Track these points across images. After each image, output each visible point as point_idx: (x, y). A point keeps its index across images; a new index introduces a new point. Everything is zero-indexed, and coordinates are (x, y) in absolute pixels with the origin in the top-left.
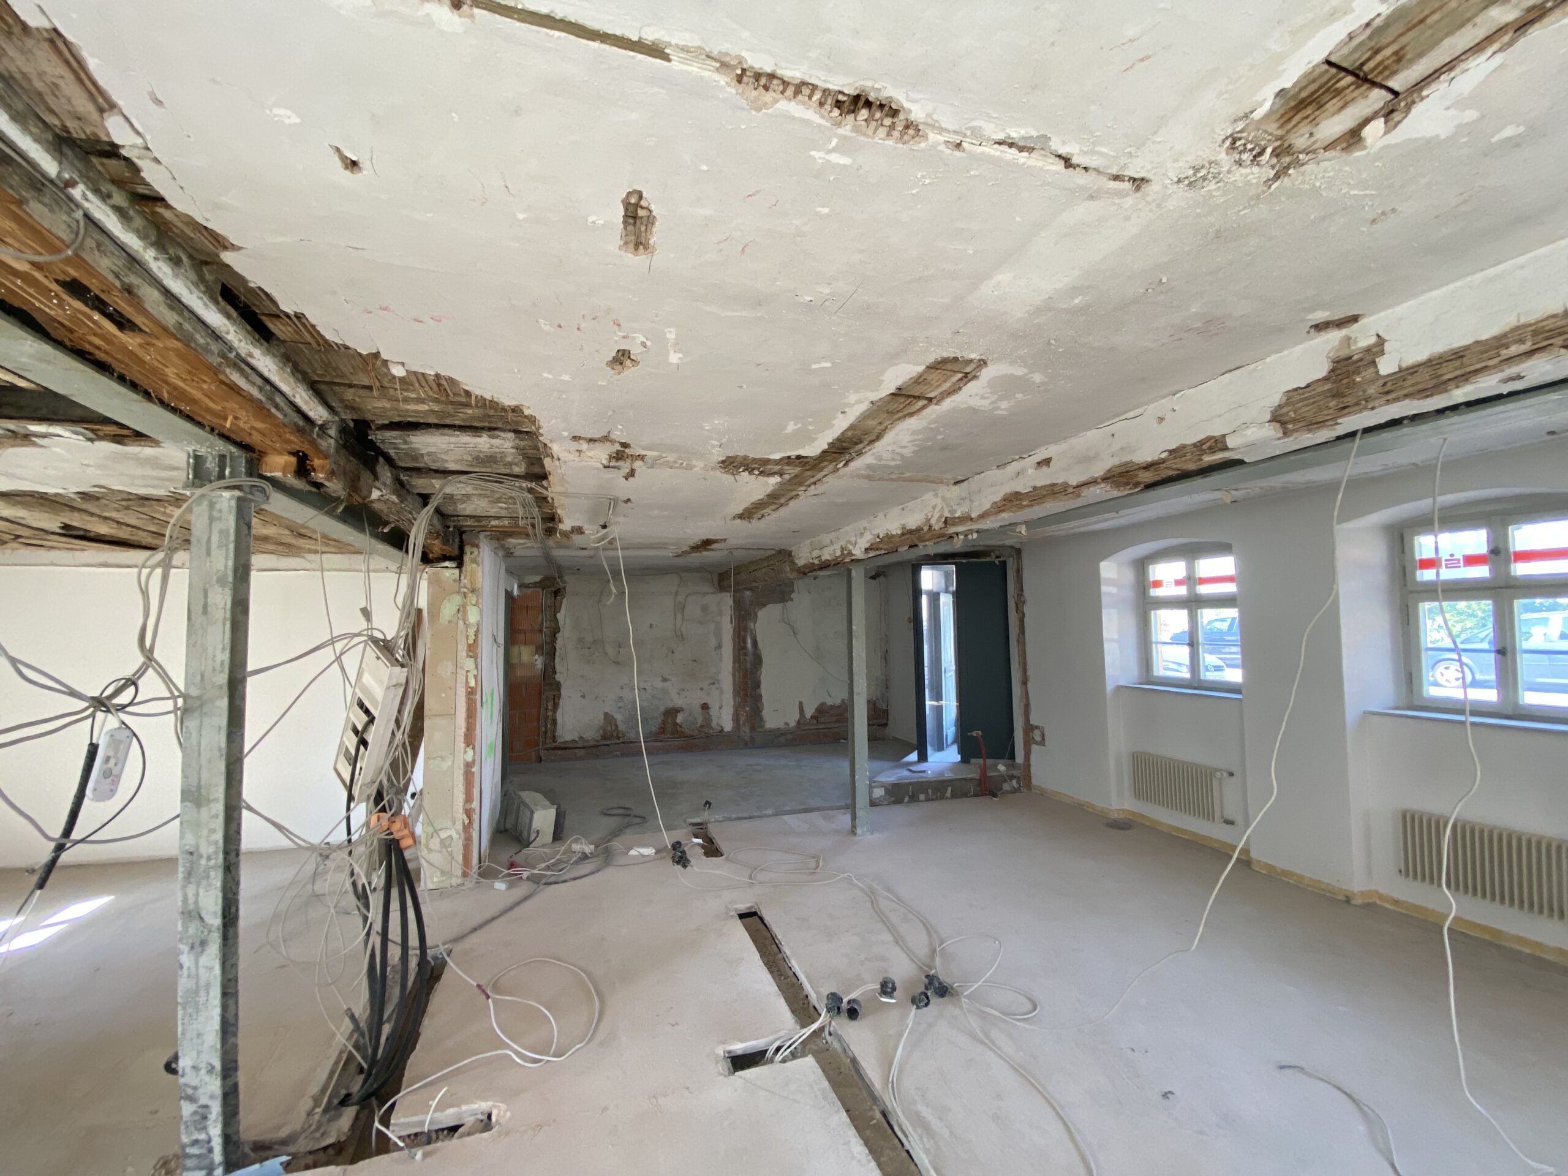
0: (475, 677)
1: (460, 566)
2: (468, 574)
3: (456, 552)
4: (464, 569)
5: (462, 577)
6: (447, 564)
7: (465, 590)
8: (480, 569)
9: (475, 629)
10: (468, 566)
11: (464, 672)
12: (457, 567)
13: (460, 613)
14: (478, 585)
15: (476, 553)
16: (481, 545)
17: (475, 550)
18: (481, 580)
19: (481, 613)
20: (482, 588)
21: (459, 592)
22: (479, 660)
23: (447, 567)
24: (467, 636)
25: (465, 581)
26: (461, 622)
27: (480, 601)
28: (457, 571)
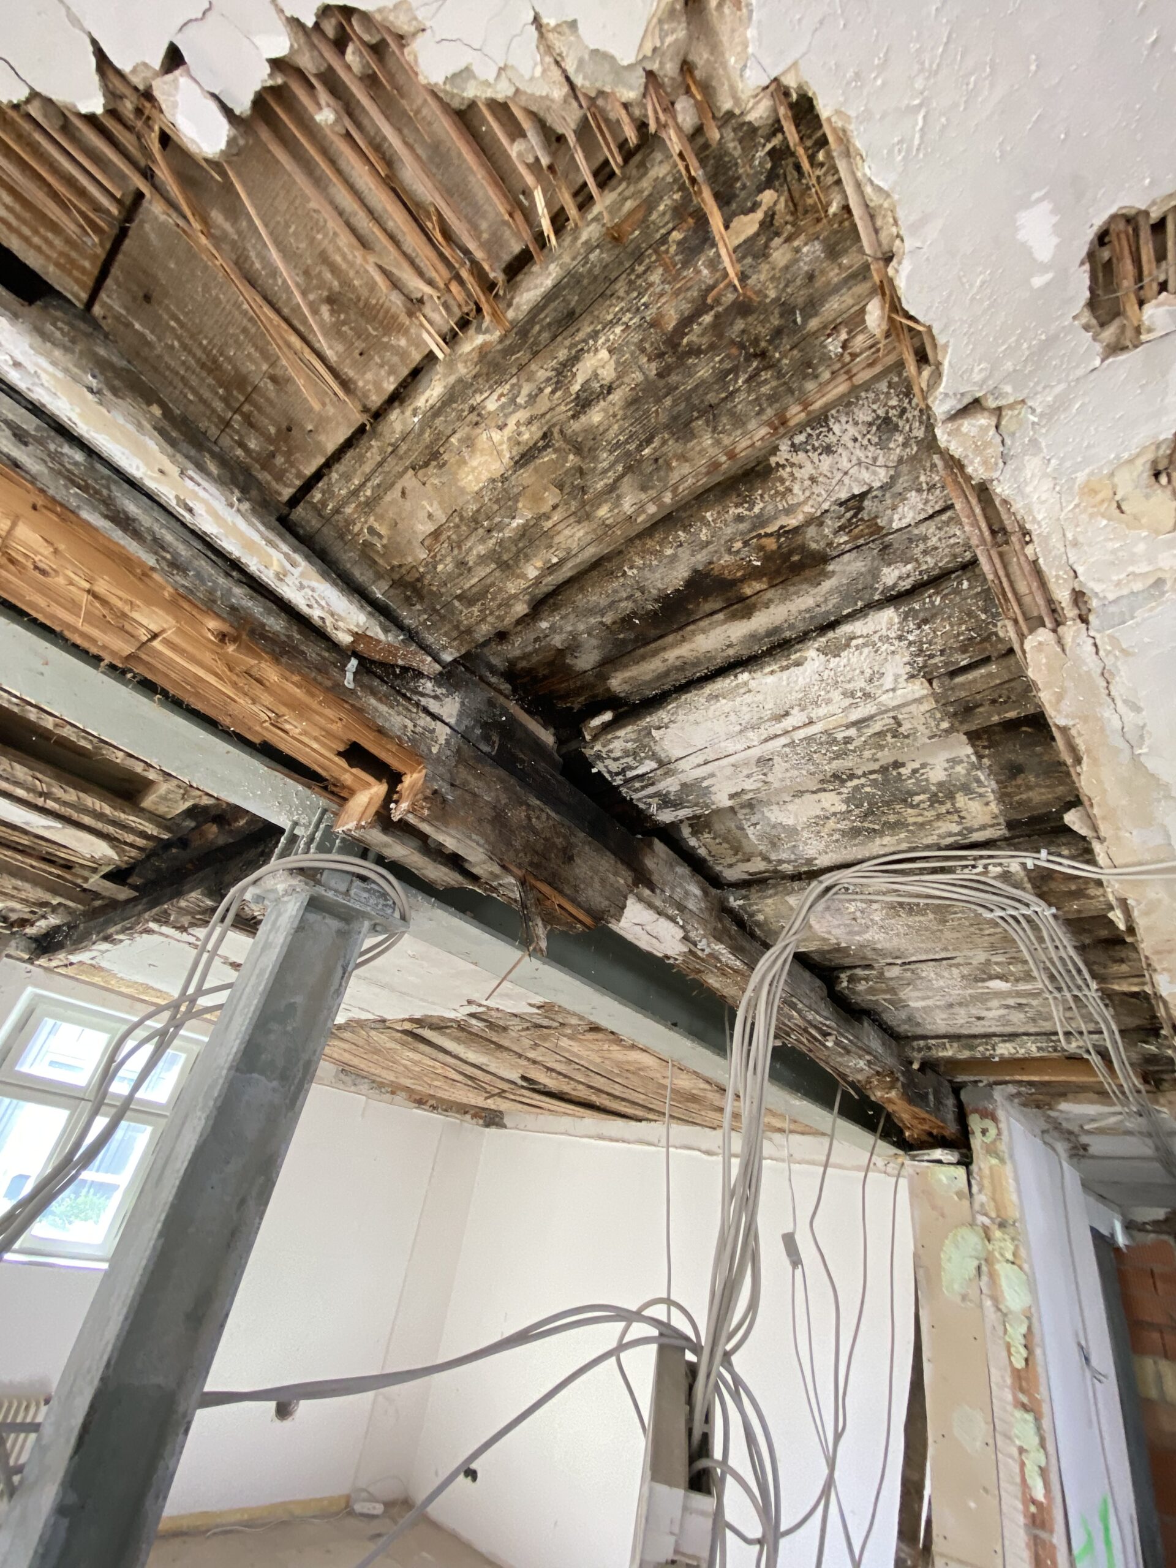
0: (1043, 1472)
1: (966, 1161)
2: (986, 1182)
3: (951, 1129)
4: (974, 1167)
5: (975, 1189)
6: (938, 1154)
7: (986, 1221)
8: (1008, 1169)
9: (1023, 1329)
10: (982, 1162)
11: (1015, 1452)
12: (959, 1163)
13: (985, 1278)
14: (1013, 1213)
15: (992, 1132)
16: (1001, 1114)
17: (988, 1123)
18: (1014, 1197)
19: (1032, 1285)
20: (1022, 1219)
21: (972, 1224)
22: (1046, 1423)
23: (939, 1162)
24: (1008, 1347)
25: (981, 1198)
26: (988, 1303)
27: (1023, 1252)
28: (961, 1171)
